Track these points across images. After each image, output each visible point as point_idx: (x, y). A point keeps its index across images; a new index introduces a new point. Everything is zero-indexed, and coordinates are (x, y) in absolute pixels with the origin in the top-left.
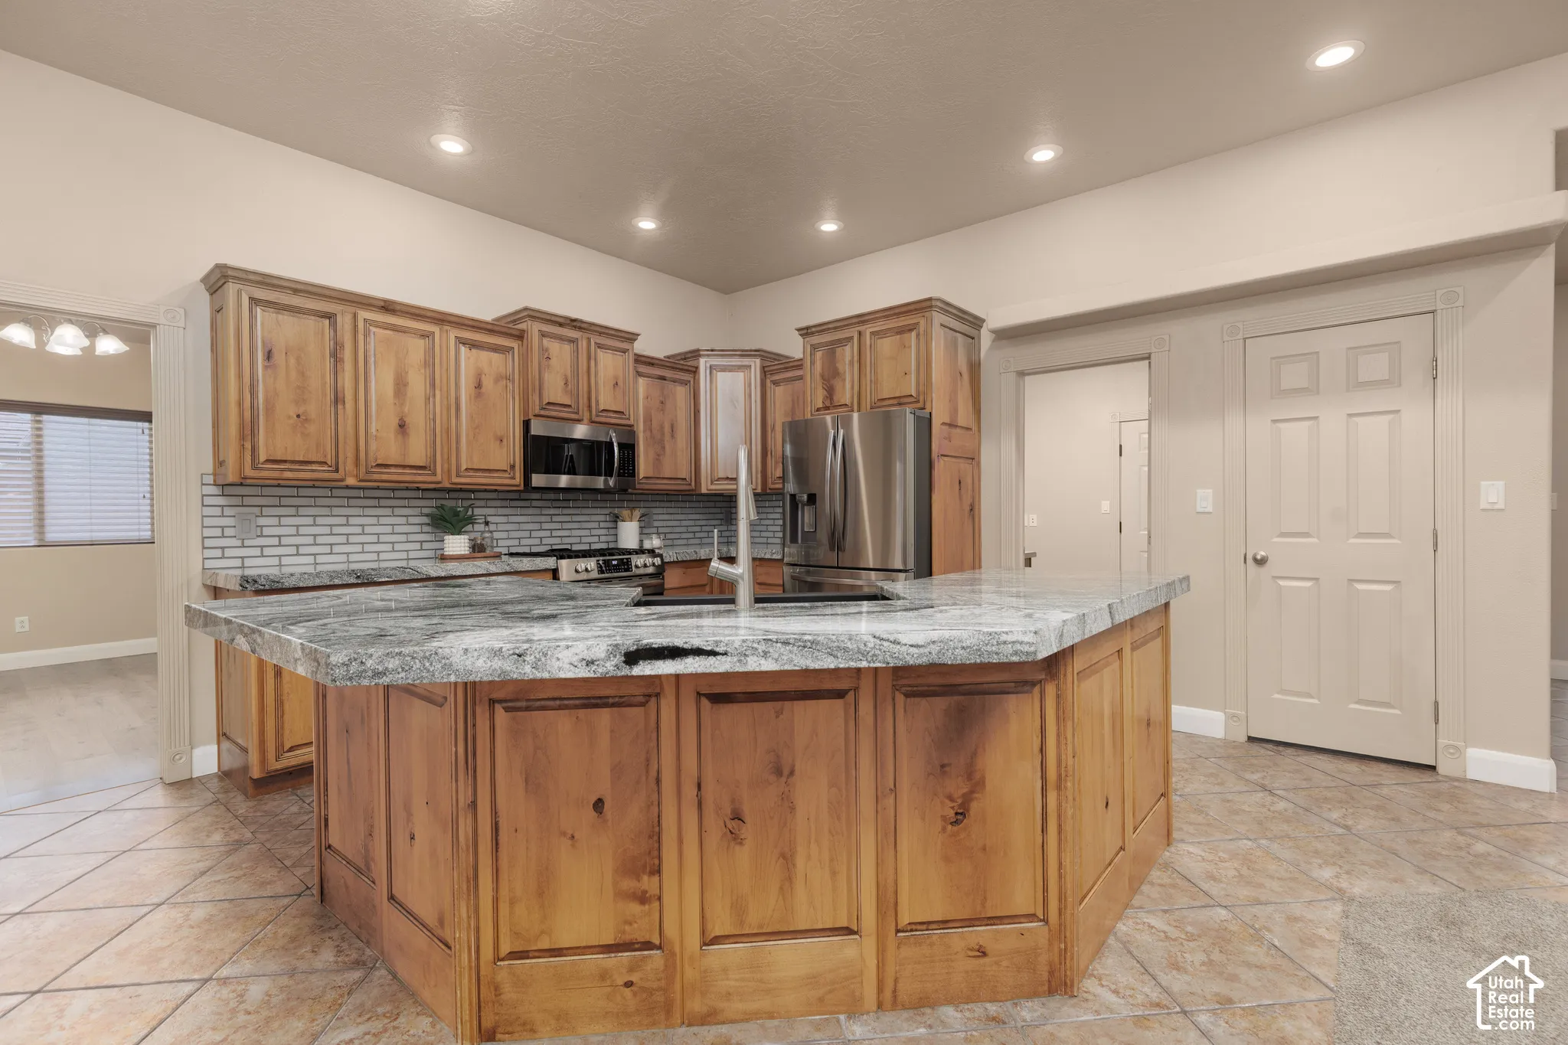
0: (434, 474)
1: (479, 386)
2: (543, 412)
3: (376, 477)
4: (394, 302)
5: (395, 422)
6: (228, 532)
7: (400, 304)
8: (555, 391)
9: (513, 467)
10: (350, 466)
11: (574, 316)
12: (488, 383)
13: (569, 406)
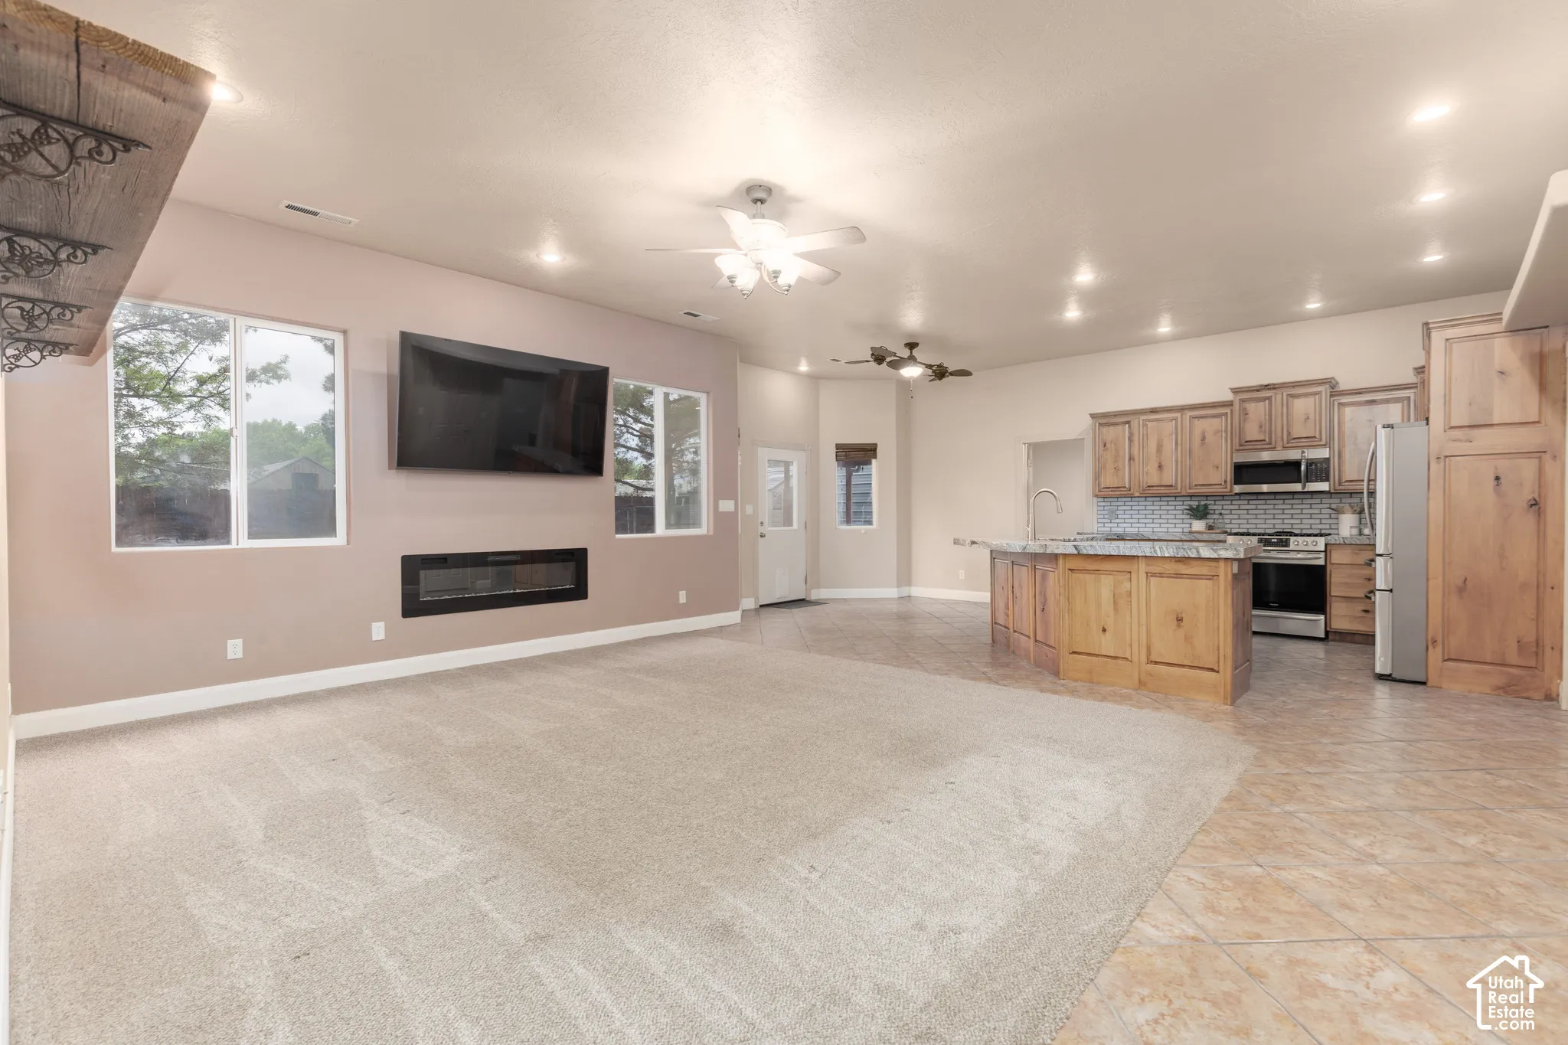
0: (1177, 489)
1: (1203, 439)
2: (1241, 448)
3: (1146, 492)
4: (1156, 408)
5: (1156, 465)
6: (1106, 516)
7: (1160, 408)
8: (1252, 432)
9: (1225, 482)
10: (1137, 488)
11: (1266, 383)
12: (1209, 438)
13: (1264, 440)
